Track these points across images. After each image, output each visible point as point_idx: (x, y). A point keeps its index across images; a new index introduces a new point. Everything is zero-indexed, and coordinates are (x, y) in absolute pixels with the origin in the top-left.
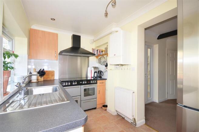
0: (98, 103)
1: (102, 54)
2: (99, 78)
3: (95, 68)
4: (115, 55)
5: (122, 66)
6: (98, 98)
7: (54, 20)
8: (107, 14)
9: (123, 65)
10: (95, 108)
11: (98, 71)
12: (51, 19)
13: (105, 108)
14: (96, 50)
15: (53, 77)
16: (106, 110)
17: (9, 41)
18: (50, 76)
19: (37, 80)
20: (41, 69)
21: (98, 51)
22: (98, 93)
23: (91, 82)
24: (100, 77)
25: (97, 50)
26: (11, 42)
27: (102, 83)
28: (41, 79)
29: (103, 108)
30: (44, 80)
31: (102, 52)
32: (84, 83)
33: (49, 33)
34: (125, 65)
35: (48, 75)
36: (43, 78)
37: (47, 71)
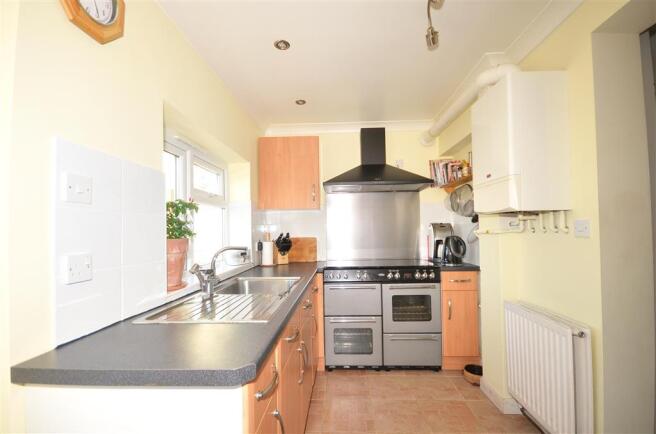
0: (445, 353)
1: (460, 176)
2: (449, 262)
3: (438, 227)
4: (489, 176)
5: (534, 217)
6: (444, 334)
7: (304, 102)
8: (434, 34)
9: (536, 213)
10: (437, 369)
11: (447, 239)
12: (297, 102)
13: (476, 376)
14: (441, 165)
15: (312, 255)
16: (477, 385)
17: (218, 174)
18: (306, 252)
19: (275, 260)
20: (282, 235)
21: (449, 167)
22: (445, 315)
23: (417, 275)
24: (457, 260)
25: (446, 165)
26: (221, 177)
27: (463, 281)
28: (283, 259)
29: (469, 375)
30: (290, 264)
31: (461, 168)
32: (390, 276)
33: (299, 139)
34: (543, 212)
35: (302, 249)
36: (286, 256)
37: (297, 240)
